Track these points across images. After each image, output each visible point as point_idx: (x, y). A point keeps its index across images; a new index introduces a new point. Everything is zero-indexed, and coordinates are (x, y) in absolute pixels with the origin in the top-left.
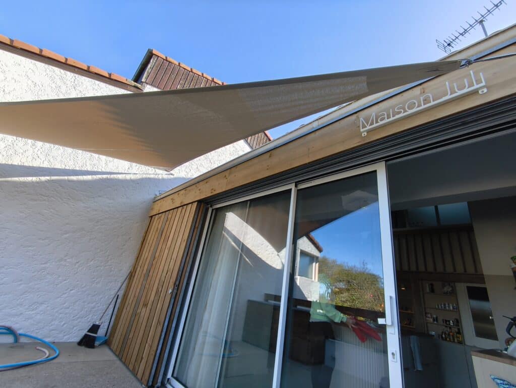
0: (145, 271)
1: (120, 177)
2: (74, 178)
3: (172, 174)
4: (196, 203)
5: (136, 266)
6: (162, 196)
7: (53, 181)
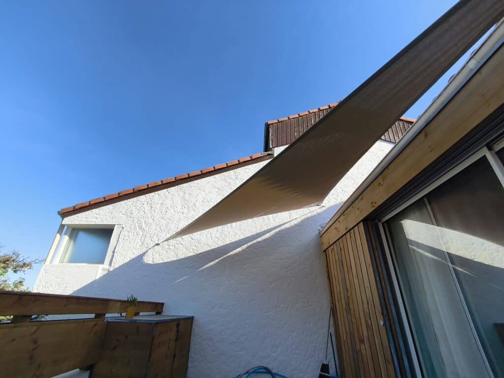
0: (344, 305)
1: (287, 226)
2: (260, 239)
3: (323, 207)
4: (362, 223)
5: (334, 302)
6: (325, 229)
7: (249, 246)
